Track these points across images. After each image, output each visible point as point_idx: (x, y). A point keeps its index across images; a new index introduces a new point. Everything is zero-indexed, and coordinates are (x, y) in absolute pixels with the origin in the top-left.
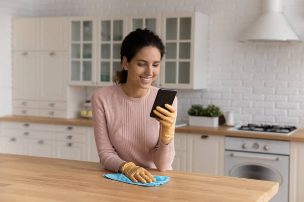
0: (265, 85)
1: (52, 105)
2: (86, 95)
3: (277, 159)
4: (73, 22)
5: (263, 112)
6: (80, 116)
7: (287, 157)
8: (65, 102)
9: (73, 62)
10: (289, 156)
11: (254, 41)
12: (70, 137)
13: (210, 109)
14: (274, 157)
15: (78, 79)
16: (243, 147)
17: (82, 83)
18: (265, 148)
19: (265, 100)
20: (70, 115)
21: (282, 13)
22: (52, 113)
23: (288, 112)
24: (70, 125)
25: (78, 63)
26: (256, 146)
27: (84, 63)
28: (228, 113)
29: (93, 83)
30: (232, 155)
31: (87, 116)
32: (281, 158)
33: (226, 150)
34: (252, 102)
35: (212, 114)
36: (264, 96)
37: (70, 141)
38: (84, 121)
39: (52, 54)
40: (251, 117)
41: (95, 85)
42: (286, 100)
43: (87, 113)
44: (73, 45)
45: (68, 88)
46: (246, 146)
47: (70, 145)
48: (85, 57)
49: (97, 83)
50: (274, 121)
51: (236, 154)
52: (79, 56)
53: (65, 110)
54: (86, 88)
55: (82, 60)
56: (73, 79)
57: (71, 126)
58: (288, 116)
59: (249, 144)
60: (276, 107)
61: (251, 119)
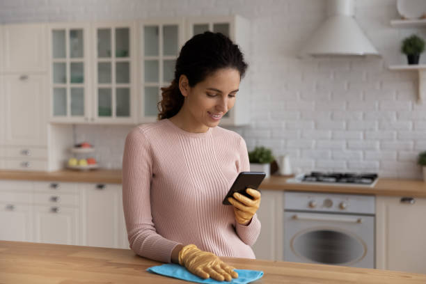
0: (332, 117)
1: (25, 152)
2: (75, 137)
3: (359, 221)
4: (54, 32)
5: (330, 155)
6: (66, 167)
7: (372, 218)
8: (46, 147)
9: (56, 90)
10: (374, 215)
11: (315, 56)
12: (54, 199)
13: (258, 153)
14: (354, 219)
15: (64, 113)
16: (310, 205)
17: (69, 119)
18: (341, 206)
19: (332, 139)
20: (53, 166)
21: (354, 17)
22: (26, 164)
23: (364, 154)
24: (53, 181)
25: (64, 90)
26: (329, 203)
27: (73, 90)
28: (282, 158)
29: (87, 119)
30: (294, 218)
31: (78, 167)
32: (363, 219)
33: (286, 211)
34: (314, 142)
35: (261, 160)
36: (330, 132)
37: (54, 204)
38: (75, 174)
39: (23, 78)
40: (313, 162)
41: (89, 122)
42: (362, 137)
43: (78, 163)
44: (55, 65)
45: (49, 127)
46: (314, 204)
47: (55, 210)
48: (73, 81)
49: (93, 119)
50: (345, 166)
51: (300, 216)
52: (64, 81)
53: (45, 159)
54: (74, 126)
55: (69, 86)
56: (56, 113)
57: (55, 182)
58: (364, 158)
59: (319, 201)
60: (348, 147)
61: (313, 165)
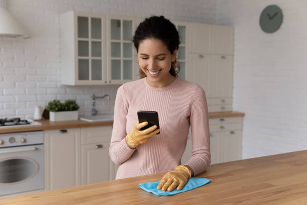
26: (12, 140)
30: (37, 149)
